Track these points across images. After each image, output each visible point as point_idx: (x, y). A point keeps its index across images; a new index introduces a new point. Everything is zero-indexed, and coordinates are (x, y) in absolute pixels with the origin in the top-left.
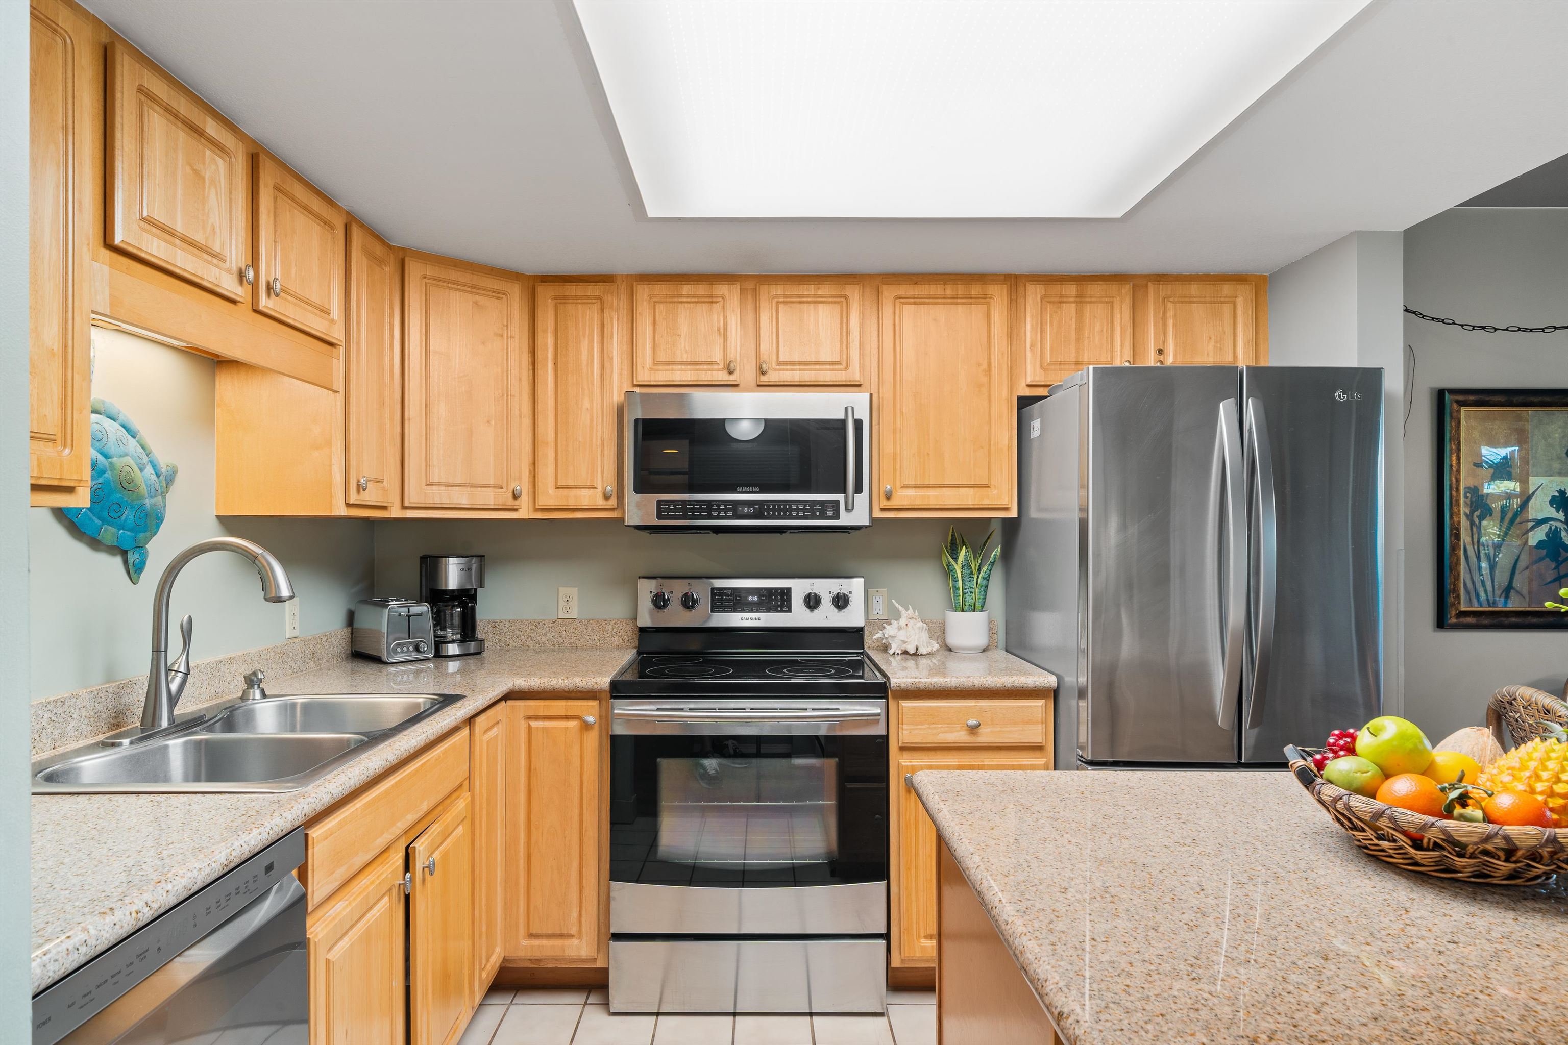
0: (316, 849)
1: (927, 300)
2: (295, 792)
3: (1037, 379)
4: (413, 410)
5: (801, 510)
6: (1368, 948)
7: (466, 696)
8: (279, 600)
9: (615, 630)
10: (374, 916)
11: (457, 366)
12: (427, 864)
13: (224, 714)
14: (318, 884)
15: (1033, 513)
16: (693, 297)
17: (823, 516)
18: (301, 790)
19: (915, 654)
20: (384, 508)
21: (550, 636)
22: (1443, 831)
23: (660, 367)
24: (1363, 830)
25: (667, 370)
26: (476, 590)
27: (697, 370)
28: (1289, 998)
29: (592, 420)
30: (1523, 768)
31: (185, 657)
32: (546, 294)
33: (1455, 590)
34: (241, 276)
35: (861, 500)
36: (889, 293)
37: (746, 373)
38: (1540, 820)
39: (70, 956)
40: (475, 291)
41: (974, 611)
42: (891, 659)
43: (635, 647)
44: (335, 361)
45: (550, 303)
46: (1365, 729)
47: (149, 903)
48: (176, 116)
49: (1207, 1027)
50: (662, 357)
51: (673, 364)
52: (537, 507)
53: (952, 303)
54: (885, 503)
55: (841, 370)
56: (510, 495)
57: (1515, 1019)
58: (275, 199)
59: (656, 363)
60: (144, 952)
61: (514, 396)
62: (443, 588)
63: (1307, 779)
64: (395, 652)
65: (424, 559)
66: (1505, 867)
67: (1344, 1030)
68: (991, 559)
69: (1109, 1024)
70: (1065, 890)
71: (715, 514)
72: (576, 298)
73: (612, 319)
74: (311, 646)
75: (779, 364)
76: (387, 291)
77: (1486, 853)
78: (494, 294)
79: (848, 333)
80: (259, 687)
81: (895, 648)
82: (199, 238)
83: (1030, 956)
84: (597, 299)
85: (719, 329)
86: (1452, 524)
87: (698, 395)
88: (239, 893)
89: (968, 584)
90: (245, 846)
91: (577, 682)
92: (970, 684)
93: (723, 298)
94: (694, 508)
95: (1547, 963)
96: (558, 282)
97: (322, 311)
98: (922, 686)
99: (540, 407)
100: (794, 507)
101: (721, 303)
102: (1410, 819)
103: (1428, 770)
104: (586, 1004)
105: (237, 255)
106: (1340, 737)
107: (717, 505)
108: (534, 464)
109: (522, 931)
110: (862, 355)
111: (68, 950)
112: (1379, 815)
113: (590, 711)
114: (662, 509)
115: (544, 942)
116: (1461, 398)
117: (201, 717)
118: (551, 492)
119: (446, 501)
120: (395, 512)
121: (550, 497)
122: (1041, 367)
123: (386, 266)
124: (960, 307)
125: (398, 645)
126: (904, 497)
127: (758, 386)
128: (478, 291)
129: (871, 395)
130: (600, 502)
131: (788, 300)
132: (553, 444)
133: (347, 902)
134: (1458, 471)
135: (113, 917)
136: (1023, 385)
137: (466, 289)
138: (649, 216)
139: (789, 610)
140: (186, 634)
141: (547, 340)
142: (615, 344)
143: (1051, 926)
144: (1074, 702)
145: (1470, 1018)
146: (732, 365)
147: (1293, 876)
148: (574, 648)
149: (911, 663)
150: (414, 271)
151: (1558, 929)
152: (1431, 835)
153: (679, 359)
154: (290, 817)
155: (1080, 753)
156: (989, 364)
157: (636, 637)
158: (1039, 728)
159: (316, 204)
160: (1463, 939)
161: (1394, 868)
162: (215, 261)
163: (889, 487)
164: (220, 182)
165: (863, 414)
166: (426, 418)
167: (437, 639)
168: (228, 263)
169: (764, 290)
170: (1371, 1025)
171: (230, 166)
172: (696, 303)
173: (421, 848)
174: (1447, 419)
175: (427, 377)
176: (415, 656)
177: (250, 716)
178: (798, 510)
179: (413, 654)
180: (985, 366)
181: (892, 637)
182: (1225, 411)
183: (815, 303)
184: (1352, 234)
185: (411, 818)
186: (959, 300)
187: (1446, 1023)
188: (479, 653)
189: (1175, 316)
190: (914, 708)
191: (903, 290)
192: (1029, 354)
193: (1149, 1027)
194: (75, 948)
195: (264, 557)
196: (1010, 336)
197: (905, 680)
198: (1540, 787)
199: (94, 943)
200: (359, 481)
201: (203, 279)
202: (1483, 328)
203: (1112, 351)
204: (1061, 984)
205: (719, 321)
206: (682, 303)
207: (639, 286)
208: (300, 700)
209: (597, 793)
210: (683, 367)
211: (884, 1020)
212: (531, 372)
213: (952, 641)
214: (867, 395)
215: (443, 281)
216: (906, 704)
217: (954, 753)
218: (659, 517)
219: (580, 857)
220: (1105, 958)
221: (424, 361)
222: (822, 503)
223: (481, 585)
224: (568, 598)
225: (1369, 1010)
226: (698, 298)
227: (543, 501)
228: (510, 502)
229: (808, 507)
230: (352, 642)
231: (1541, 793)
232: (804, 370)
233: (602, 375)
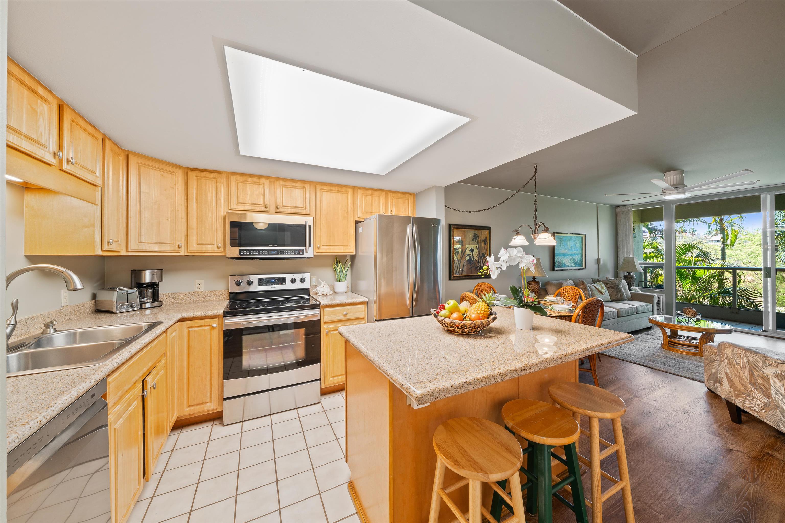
0: (110, 386)
1: (330, 191)
2: (100, 365)
3: (361, 216)
4: (131, 214)
5: (291, 252)
6: (453, 351)
7: (163, 322)
8: (76, 290)
9: (220, 294)
10: (132, 408)
11: (153, 198)
12: (152, 385)
13: (35, 341)
14: (111, 399)
15: (360, 253)
16: (253, 182)
17: (298, 254)
18: (104, 363)
19: (326, 295)
20: (118, 251)
21: (192, 298)
22: (464, 324)
23: (240, 204)
24: (447, 326)
25: (242, 205)
26: (158, 282)
27: (254, 206)
28: (441, 364)
29: (212, 221)
30: (476, 308)
31: (13, 318)
32: (193, 175)
33: (453, 271)
34: (55, 155)
35: (311, 249)
36: (318, 188)
37: (272, 208)
38: (480, 319)
39: (11, 444)
40: (161, 170)
41: (343, 281)
42: (319, 297)
43: (228, 299)
44: (97, 193)
45: (195, 178)
46: (447, 303)
47: (46, 417)
48: (23, 83)
49: (427, 374)
50: (240, 201)
51: (245, 203)
52: (189, 251)
53: (337, 193)
54: (317, 250)
55: (304, 209)
56: (177, 247)
57: (480, 359)
58: (71, 125)
59: (238, 203)
60: (41, 438)
61: (179, 210)
62: (144, 282)
63: (436, 316)
64: (120, 308)
65: (133, 271)
66: (473, 330)
67: (452, 368)
68: (348, 266)
69: (407, 378)
70: (388, 351)
71: (261, 254)
72: (206, 177)
73: (221, 187)
74: (75, 309)
75: (283, 206)
76: (121, 167)
77: (471, 327)
78: (170, 173)
79: (306, 199)
80: (53, 328)
81: (320, 293)
82: (34, 136)
83: (384, 367)
84: (215, 179)
85: (262, 194)
86: (452, 256)
87: (249, 214)
88: (81, 407)
89: (341, 274)
90: (85, 388)
91: (209, 313)
92: (345, 302)
93: (263, 183)
94: (253, 252)
95: (483, 348)
96: (198, 171)
97: (92, 172)
98: (331, 304)
99: (190, 215)
100: (289, 251)
101: (263, 185)
102: (457, 322)
103: (459, 311)
104: (213, 425)
105: (52, 145)
106: (441, 306)
107: (262, 251)
108: (187, 235)
109: (185, 405)
110: (310, 206)
111: (9, 442)
112: (451, 322)
113: (215, 323)
114: (241, 252)
115: (196, 407)
116: (454, 226)
117: (23, 344)
118: (195, 246)
119: (148, 249)
120: (124, 253)
121: (194, 247)
122: (362, 213)
123: (120, 157)
124: (340, 194)
125: (122, 305)
126: (323, 249)
127: (276, 213)
128: (163, 171)
129: (314, 218)
130: (216, 249)
131: (286, 186)
132: (196, 229)
133: (122, 405)
134: (453, 243)
135: (29, 425)
136: (357, 217)
137: (157, 169)
138: (240, 154)
139: (286, 284)
140: (14, 307)
141: (193, 192)
142: (222, 195)
143: (387, 359)
144: (372, 305)
145: (474, 361)
146: (267, 206)
147: (435, 339)
148: (202, 301)
149: (325, 298)
150: (133, 161)
151: (484, 341)
152: (461, 325)
153: (247, 202)
154: (102, 374)
155: (375, 318)
156: (348, 211)
157: (228, 296)
158: (363, 313)
159: (90, 129)
160: (469, 346)
161: (453, 334)
162: (41, 147)
163: (319, 245)
164: (45, 114)
165: (311, 223)
166: (139, 217)
167: (141, 302)
168: (48, 149)
169: (278, 183)
170: (457, 366)
171: (50, 108)
172: (254, 184)
173: (149, 380)
174: (451, 231)
175: (139, 202)
176: (130, 309)
177: (50, 341)
178: (290, 252)
179: (130, 308)
180: (347, 211)
181: (319, 290)
182: (409, 227)
183: (295, 188)
184: (434, 186)
185: (145, 369)
186: (339, 192)
187: (470, 363)
188: (161, 306)
189: (395, 202)
190: (328, 311)
191: (323, 187)
192: (358, 209)
193: (416, 376)
194: (12, 441)
195: (67, 272)
196: (353, 204)
197: (326, 303)
198: (479, 312)
199: (22, 437)
200: (108, 241)
201: (36, 154)
202: (458, 211)
203: (380, 210)
204: (394, 372)
205: (262, 191)
206: (248, 183)
207: (231, 176)
208: (79, 331)
209: (217, 351)
210: (249, 205)
211: (320, 404)
212: (186, 202)
213: (336, 290)
214: (312, 218)
215: (147, 166)
216: (326, 310)
217: (340, 322)
218: (240, 254)
219: (211, 374)
220: (402, 364)
221: (138, 195)
222: (298, 250)
223: (161, 281)
224: (200, 284)
225: (456, 363)
226: (254, 182)
227: (191, 249)
228: (177, 249)
229: (293, 251)
230: (95, 306)
231: (479, 313)
232: (292, 209)
233: (216, 205)
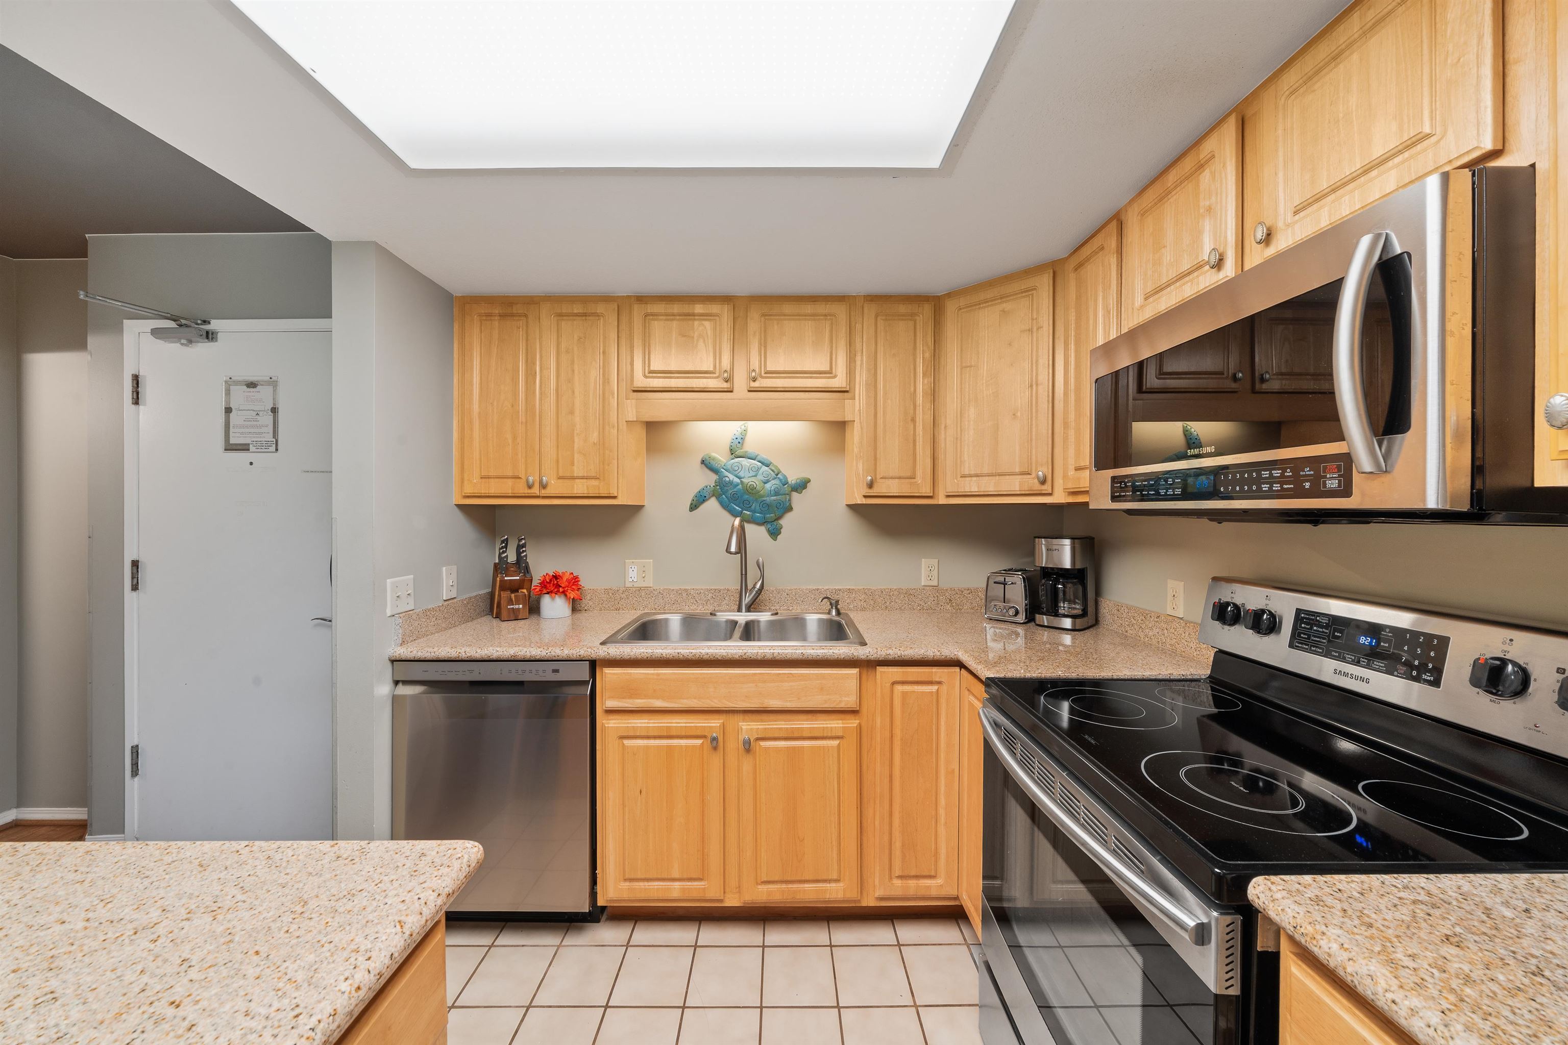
0: (607, 679)
5: (1276, 480)
8: (731, 553)
11: (985, 373)
14: (609, 698)
16: (1181, 182)
17: (1322, 490)
23: (1149, 300)
25: (1154, 301)
27: (1183, 285)
31: (761, 581)
40: (1002, 300)
44: (848, 401)
50: (1150, 286)
51: (1160, 288)
52: (1065, 490)
59: (1144, 299)
71: (1163, 492)
78: (1024, 294)
84: (1101, 249)
93: (1212, 157)
94: (1142, 485)
97: (820, 373)
100: (1266, 474)
101: (1210, 166)
107: (1165, 479)
114: (1115, 489)
123: (921, 316)
128: (1006, 299)
140: (761, 568)
150: (953, 307)
153: (1165, 279)
159: (810, 309)
162: (705, 375)
164: (707, 333)
168: (717, 373)
172: (1183, 187)
176: (1007, 617)
178: (1271, 481)
200: (866, 480)
206: (1168, 199)
210: (1169, 287)
218: (1114, 498)
226: (1186, 178)
